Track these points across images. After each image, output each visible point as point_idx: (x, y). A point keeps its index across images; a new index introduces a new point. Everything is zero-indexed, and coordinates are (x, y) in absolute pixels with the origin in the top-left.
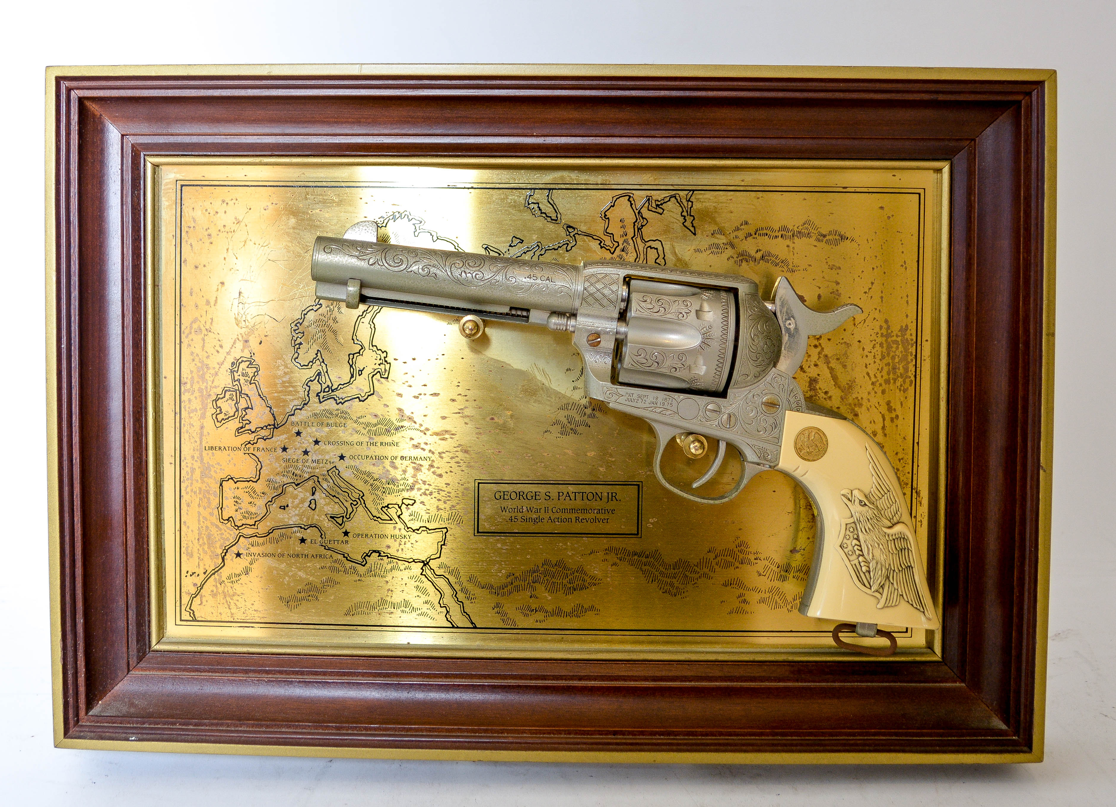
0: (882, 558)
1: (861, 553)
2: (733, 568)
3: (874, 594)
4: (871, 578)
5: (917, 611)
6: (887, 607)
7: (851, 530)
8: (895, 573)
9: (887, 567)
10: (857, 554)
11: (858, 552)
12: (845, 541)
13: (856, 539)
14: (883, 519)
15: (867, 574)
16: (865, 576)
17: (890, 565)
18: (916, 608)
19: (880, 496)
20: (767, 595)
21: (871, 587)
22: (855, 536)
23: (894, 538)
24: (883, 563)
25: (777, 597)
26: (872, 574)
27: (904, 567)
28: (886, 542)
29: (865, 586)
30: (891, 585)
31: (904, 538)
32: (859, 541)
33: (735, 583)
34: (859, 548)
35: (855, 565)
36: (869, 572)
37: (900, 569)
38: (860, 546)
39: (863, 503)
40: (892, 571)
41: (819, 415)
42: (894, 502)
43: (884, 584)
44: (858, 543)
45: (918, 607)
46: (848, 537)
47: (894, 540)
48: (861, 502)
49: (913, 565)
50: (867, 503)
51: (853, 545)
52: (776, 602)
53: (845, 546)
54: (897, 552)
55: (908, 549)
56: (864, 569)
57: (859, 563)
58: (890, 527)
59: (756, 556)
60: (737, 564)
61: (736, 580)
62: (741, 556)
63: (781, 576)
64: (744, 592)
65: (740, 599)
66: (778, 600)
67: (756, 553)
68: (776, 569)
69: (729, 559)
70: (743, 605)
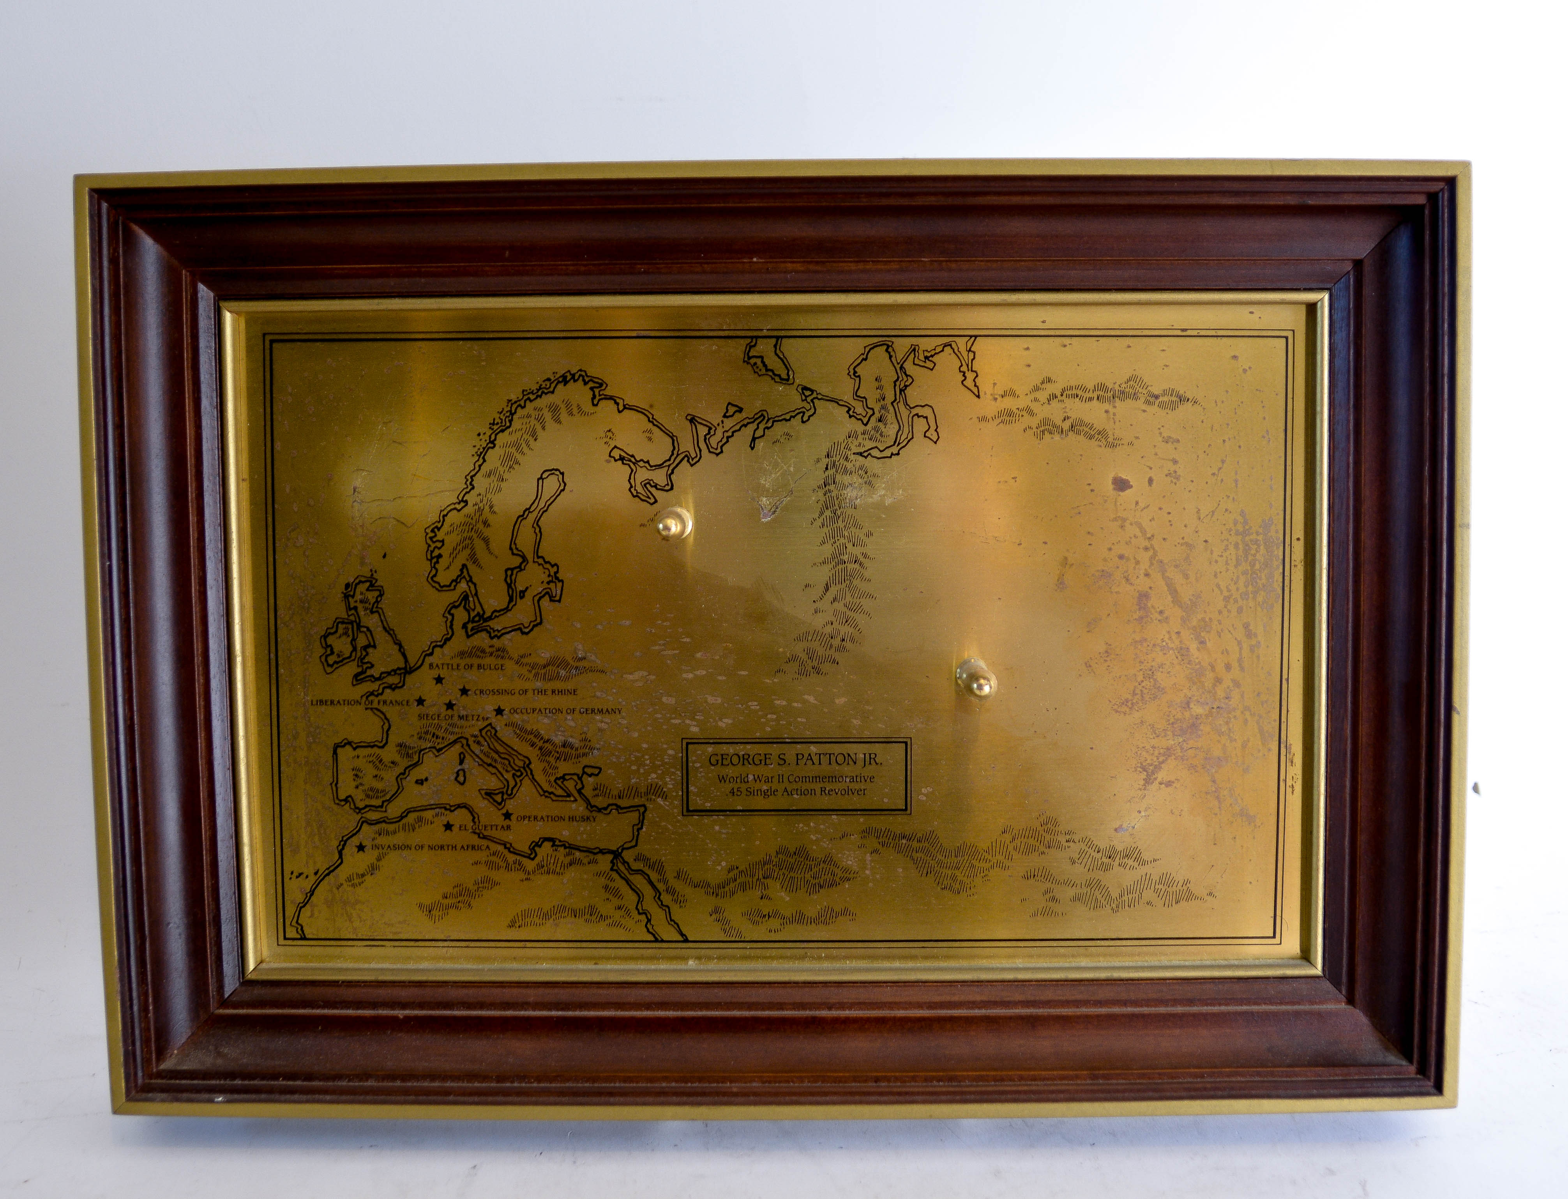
2: (1036, 854)
20: (1084, 889)
25: (1097, 893)
33: (1040, 874)
52: (1096, 899)
59: (1068, 837)
60: (1042, 849)
61: (1041, 870)
62: (1048, 837)
63: (1103, 863)
64: (1053, 886)
65: (1047, 896)
66: (1099, 897)
67: (1069, 833)
68: (1095, 854)
69: (1031, 841)
70: (1051, 904)
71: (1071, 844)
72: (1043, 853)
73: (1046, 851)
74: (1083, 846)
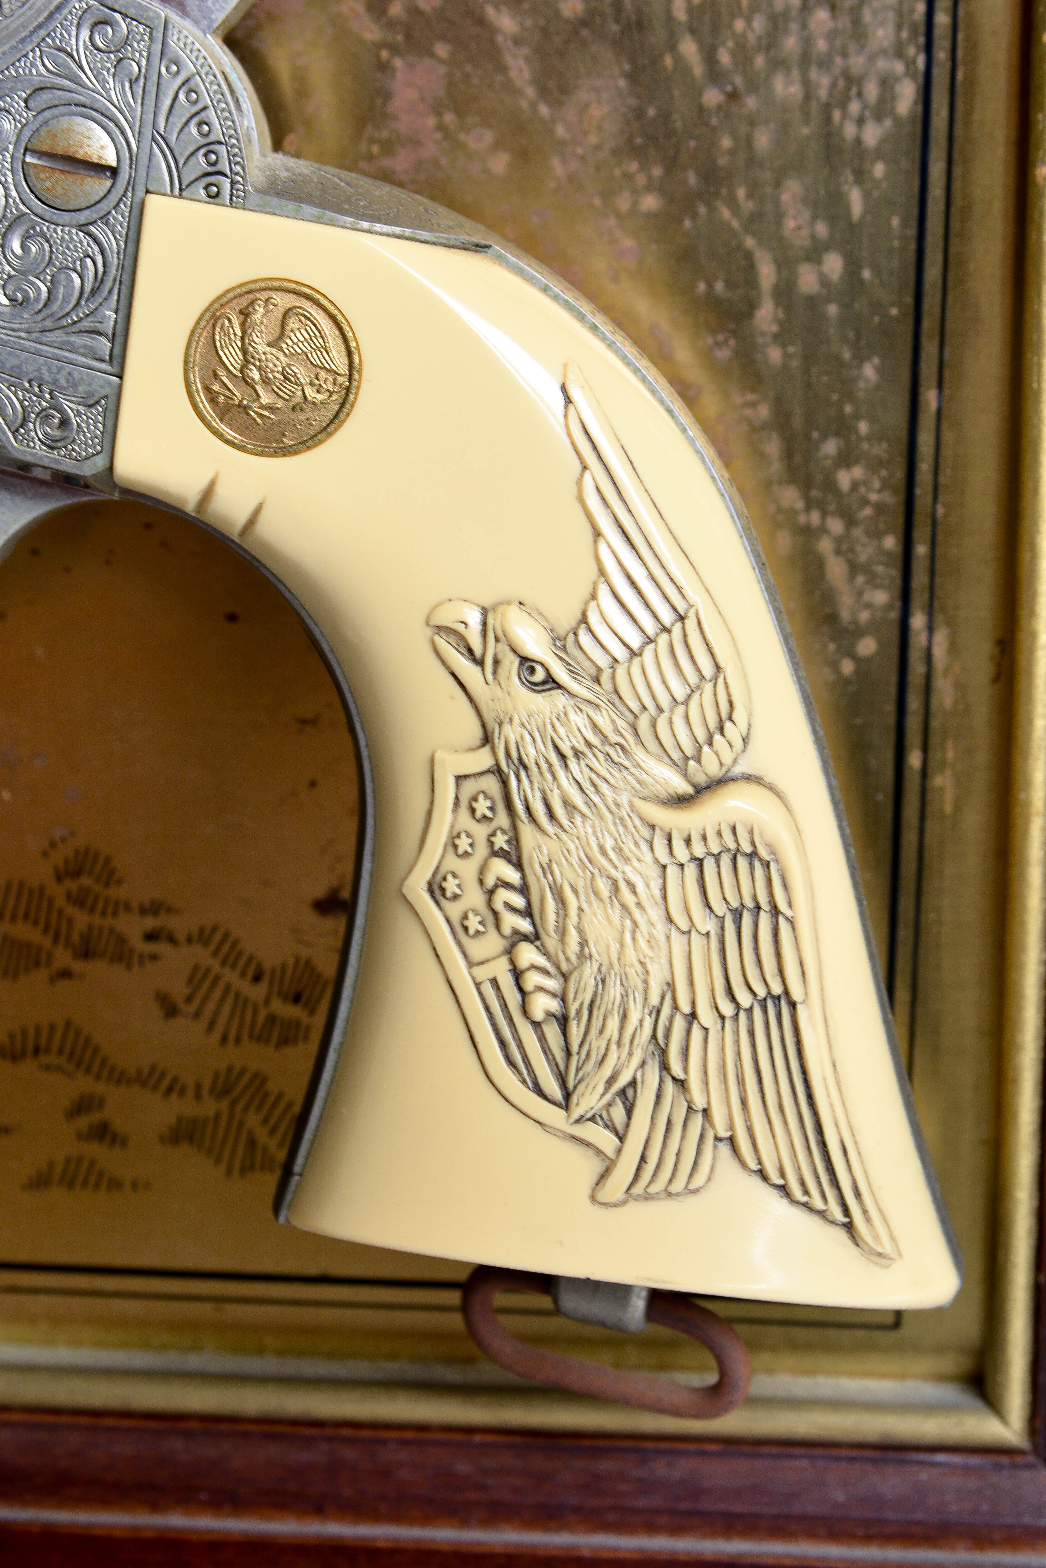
0: (631, 955)
1: (525, 926)
2: (41, 975)
3: (578, 1131)
4: (568, 1053)
5: (813, 1223)
6: (648, 1197)
7: (482, 807)
8: (696, 1034)
9: (654, 1000)
10: (507, 930)
11: (512, 922)
12: (452, 863)
13: (501, 854)
14: (640, 755)
15: (552, 1032)
16: (542, 1039)
17: (671, 985)
18: (808, 1207)
19: (635, 641)
20: (209, 1107)
21: (568, 1096)
22: (501, 841)
23: (699, 850)
24: (636, 981)
25: (253, 1120)
26: (576, 1031)
27: (745, 999)
28: (653, 872)
29: (539, 1091)
30: (670, 1087)
31: (753, 855)
32: (519, 866)
33: (55, 1045)
34: (519, 901)
35: (494, 982)
36: (563, 1021)
37: (727, 1009)
38: (524, 890)
39: (540, 675)
40: (679, 1024)
41: (319, 220)
42: (708, 670)
43: (633, 1083)
44: (513, 876)
45: (818, 1203)
46: (463, 844)
47: (700, 862)
48: (527, 663)
49: (796, 993)
50: (561, 674)
51: (490, 882)
52: (252, 1143)
53: (451, 886)
54: (709, 925)
55: (775, 911)
56: (542, 1005)
57: (517, 975)
58: (681, 801)
59: (151, 922)
60: (63, 958)
61: (59, 1034)
62: (81, 920)
63: (272, 1019)
64: (100, 1088)
65: (83, 1122)
66: (261, 1134)
67: (154, 908)
68: (245, 987)
69: (24, 931)
70: (94, 1150)
71: (161, 948)
72: (66, 974)
73: (77, 966)
74: (202, 956)
